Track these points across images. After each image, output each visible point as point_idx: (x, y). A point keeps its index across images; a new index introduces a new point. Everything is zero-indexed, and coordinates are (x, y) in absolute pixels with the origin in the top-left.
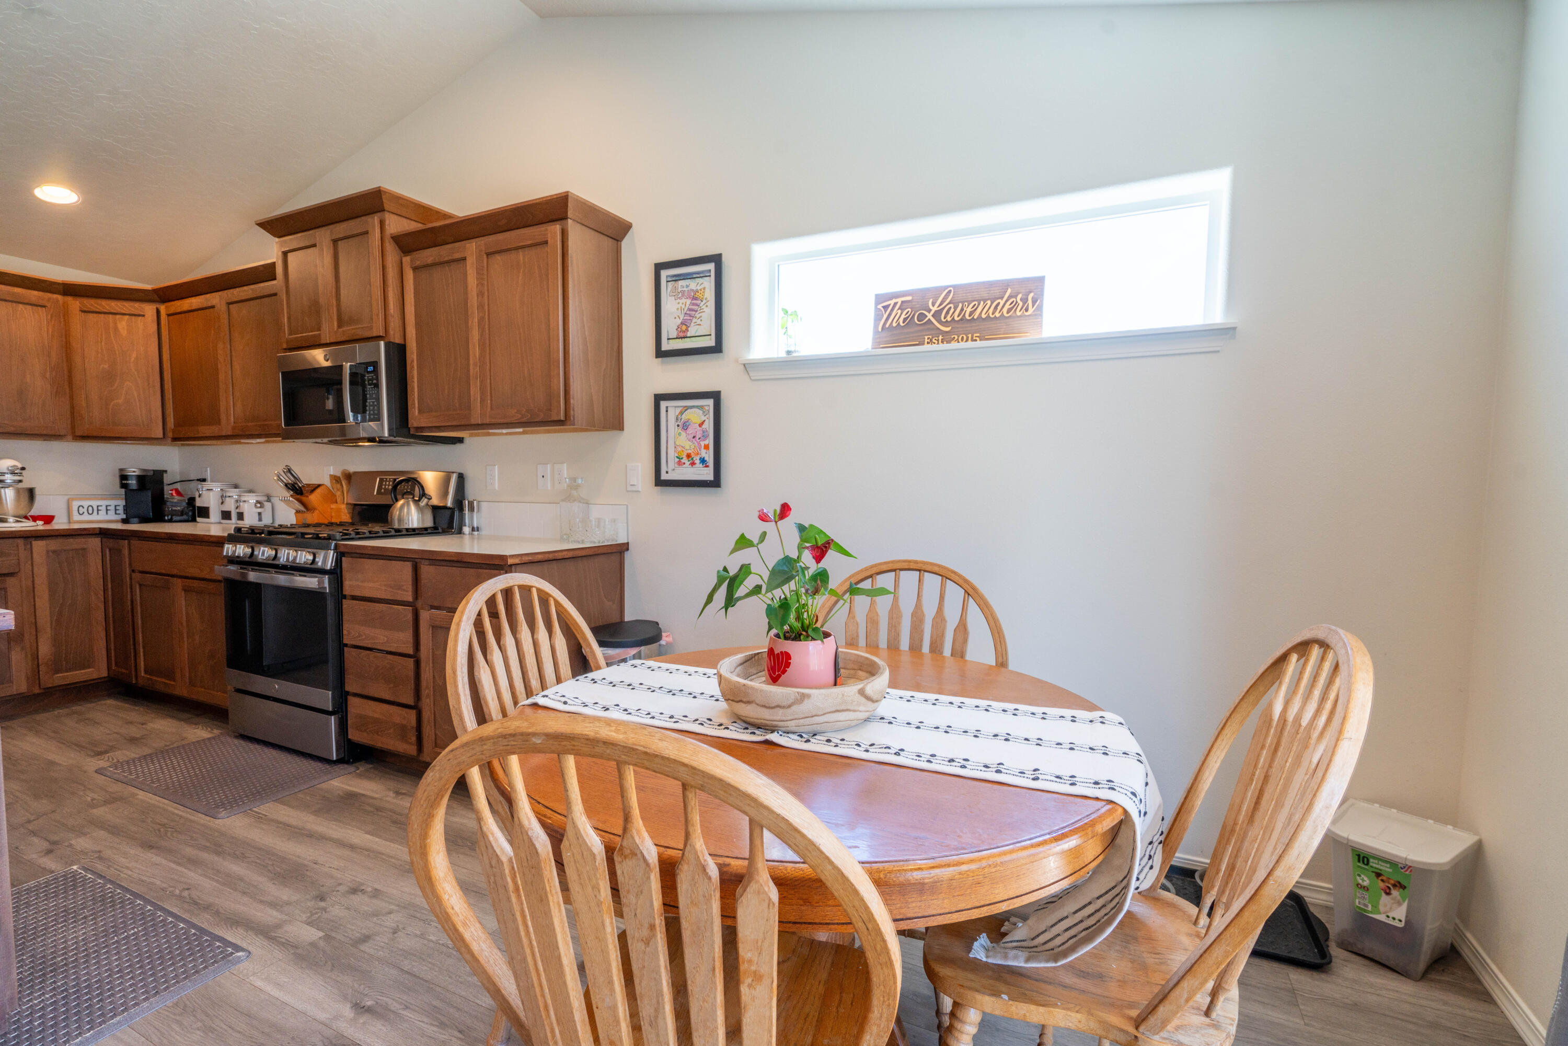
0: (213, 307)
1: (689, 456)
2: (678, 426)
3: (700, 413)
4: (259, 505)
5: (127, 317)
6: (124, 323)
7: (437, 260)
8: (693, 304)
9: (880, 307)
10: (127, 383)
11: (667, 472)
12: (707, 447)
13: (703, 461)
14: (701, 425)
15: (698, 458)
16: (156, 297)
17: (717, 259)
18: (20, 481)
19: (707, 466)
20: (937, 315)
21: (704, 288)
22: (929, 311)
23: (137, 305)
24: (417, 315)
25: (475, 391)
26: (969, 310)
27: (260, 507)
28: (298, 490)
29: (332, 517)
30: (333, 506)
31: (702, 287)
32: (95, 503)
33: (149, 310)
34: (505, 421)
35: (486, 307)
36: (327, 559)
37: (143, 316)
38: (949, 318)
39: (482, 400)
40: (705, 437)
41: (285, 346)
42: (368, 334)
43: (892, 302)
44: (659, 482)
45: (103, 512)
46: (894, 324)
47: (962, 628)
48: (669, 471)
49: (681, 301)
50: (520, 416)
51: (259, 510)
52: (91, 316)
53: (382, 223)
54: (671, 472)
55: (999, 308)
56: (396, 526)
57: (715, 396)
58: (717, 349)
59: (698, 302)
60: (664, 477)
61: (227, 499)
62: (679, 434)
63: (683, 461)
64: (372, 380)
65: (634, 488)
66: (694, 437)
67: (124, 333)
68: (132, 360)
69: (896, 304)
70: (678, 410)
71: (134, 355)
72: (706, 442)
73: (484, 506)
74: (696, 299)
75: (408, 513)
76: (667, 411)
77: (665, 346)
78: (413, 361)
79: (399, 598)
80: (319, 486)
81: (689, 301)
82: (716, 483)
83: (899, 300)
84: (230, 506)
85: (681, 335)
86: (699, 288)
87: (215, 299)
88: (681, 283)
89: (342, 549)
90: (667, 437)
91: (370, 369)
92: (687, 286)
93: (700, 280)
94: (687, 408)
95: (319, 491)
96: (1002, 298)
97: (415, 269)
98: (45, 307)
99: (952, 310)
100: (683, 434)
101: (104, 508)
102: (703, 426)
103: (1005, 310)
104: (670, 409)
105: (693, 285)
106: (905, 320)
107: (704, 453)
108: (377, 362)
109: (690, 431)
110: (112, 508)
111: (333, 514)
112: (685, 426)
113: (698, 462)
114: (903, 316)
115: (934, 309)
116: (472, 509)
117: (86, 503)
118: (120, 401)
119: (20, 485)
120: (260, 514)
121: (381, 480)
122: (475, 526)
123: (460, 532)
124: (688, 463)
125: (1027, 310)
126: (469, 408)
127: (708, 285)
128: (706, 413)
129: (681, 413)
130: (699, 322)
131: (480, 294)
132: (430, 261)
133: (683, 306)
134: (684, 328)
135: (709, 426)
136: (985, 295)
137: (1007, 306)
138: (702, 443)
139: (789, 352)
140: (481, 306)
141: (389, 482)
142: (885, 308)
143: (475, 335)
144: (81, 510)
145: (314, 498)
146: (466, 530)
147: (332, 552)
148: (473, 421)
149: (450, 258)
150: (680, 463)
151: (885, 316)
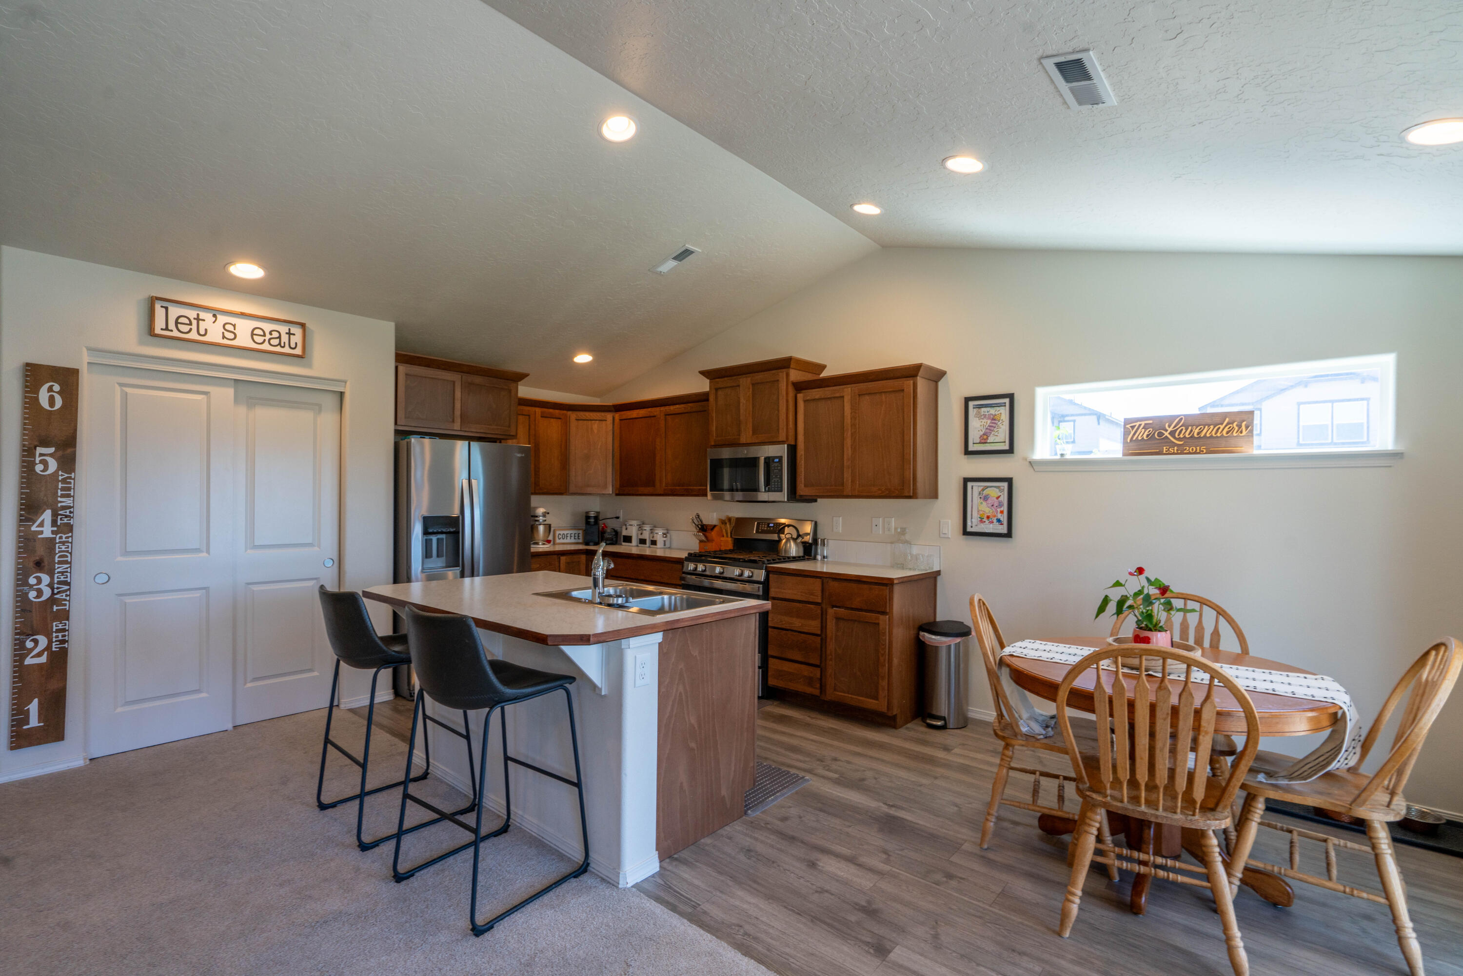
0: (655, 416)
1: (988, 517)
2: (980, 498)
3: (998, 492)
5: (597, 422)
6: (596, 425)
7: (823, 397)
8: (993, 423)
9: (1128, 426)
10: (596, 460)
11: (972, 527)
12: (1002, 512)
13: (999, 521)
14: (998, 498)
15: (995, 518)
16: (613, 409)
17: (1011, 397)
18: (545, 520)
19: (1002, 524)
20: (1172, 433)
21: (1001, 414)
22: (1166, 431)
23: (603, 414)
24: (806, 429)
25: (847, 475)
26: (1197, 431)
27: (666, 537)
28: (704, 529)
29: (721, 546)
30: (722, 539)
31: (999, 412)
32: (565, 532)
33: (609, 416)
34: (869, 494)
35: (857, 426)
36: (761, 575)
37: (606, 420)
38: (1181, 436)
39: (853, 481)
40: (1001, 505)
41: (713, 444)
42: (775, 440)
43: (1138, 424)
44: (965, 533)
45: (569, 538)
46: (1140, 438)
47: (1216, 634)
48: (973, 526)
49: (983, 421)
50: (880, 492)
51: (665, 539)
52: (581, 422)
53: (788, 375)
54: (974, 525)
55: (1220, 430)
56: (783, 555)
57: (1009, 481)
58: (1011, 451)
59: (996, 422)
60: (969, 529)
61: (644, 531)
62: (981, 503)
63: (984, 520)
64: (778, 467)
65: (946, 536)
66: (992, 506)
67: (596, 431)
68: (599, 447)
69: (1140, 425)
70: (980, 489)
71: (600, 444)
72: (1002, 509)
73: (830, 541)
74: (993, 419)
75: (790, 546)
76: (972, 488)
77: (971, 448)
78: (801, 455)
79: (811, 600)
80: (715, 526)
81: (989, 421)
82: (1009, 535)
83: (1143, 423)
84: (646, 535)
85: (983, 441)
86: (997, 413)
87: (656, 411)
88: (983, 409)
89: (770, 569)
90: (972, 505)
91: (777, 460)
92: (988, 412)
93: (998, 408)
94: (987, 487)
95: (716, 529)
96: (1222, 424)
97: (805, 401)
98: (560, 419)
99: (1184, 431)
100: (984, 503)
101: (569, 535)
102: (1000, 499)
103: (1224, 432)
104: (974, 489)
105: (992, 411)
106: (1148, 436)
107: (999, 516)
108: (782, 457)
109: (989, 501)
110: (573, 535)
111: (722, 544)
112: (986, 498)
113: (995, 521)
114: (1146, 433)
115: (1170, 430)
116: (823, 544)
117: (562, 532)
118: (591, 471)
119: (545, 523)
120: (665, 541)
121: (758, 524)
122: (825, 555)
123: (815, 558)
124: (987, 522)
125: (1241, 432)
126: (843, 484)
127: (1004, 413)
128: (1002, 491)
129: (983, 490)
130: (996, 434)
131: (853, 418)
132: (817, 397)
133: (985, 424)
134: (985, 437)
135: (1004, 499)
136: (1209, 422)
137: (1226, 429)
138: (999, 510)
139: (1062, 455)
140: (853, 425)
141: (765, 525)
142: (1133, 427)
143: (848, 442)
144: (560, 536)
145: (713, 534)
146: (819, 557)
147: (764, 571)
148: (845, 493)
149: (832, 396)
150: (982, 521)
151: (1132, 433)
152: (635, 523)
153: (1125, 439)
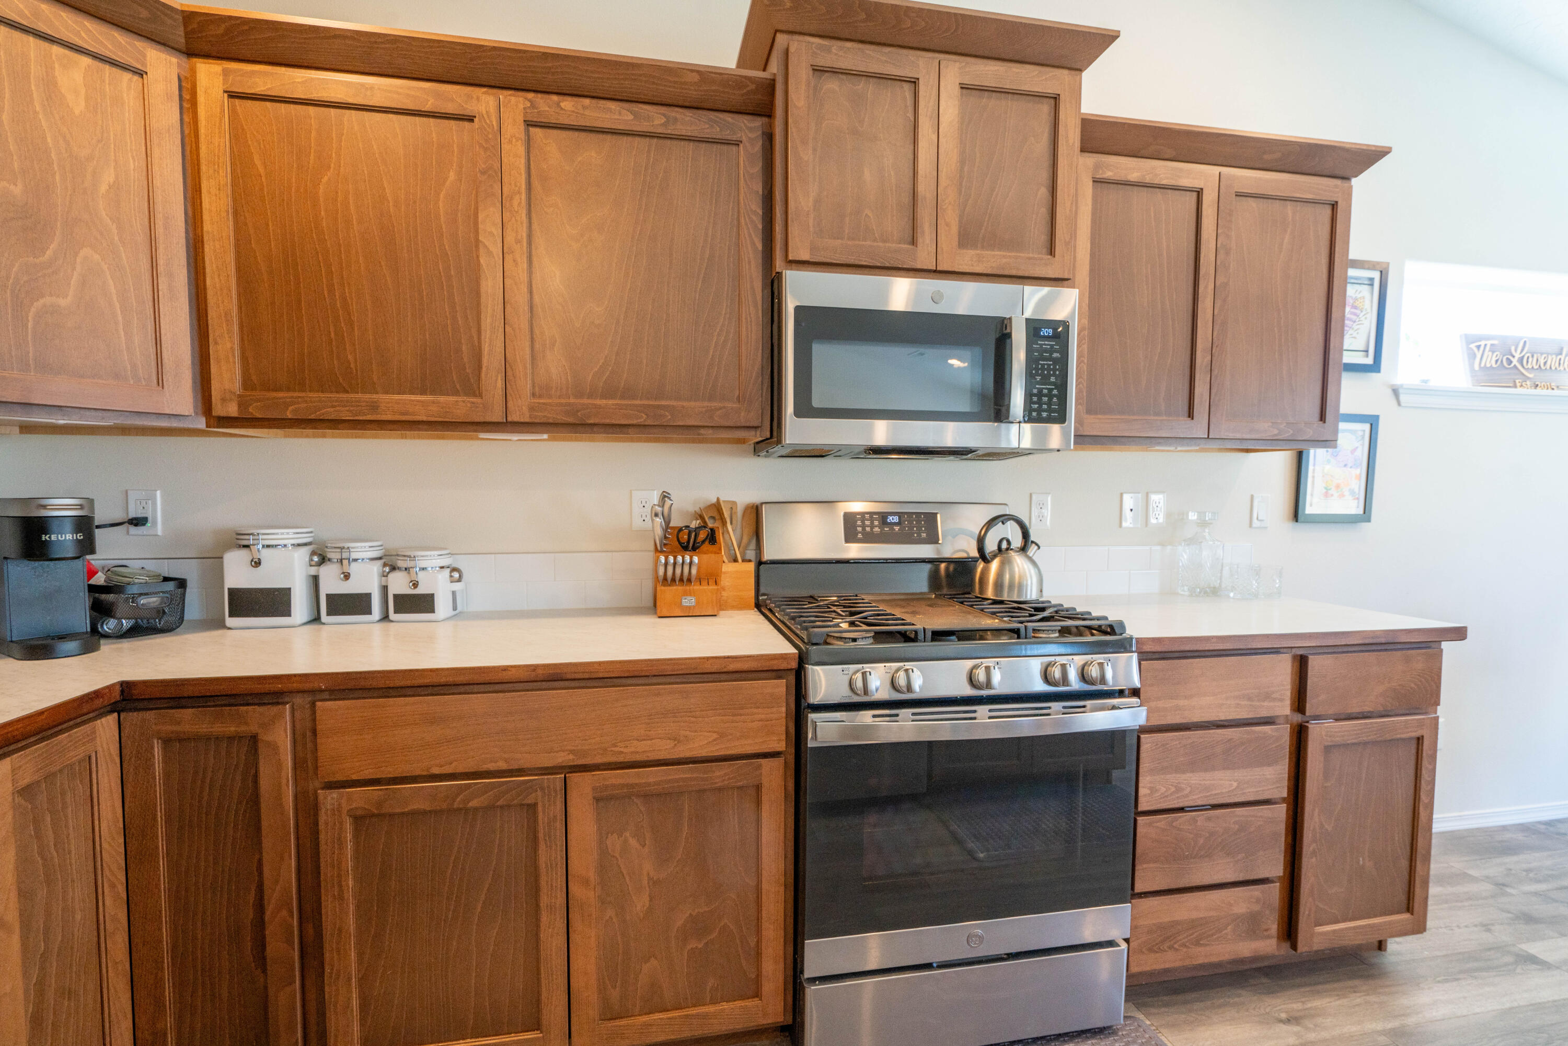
0: (471, 119)
4: (456, 575)
9: (1473, 346)
10: (85, 252)
12: (1360, 477)
17: (1381, 268)
20: (1520, 361)
21: (1364, 298)
22: (1514, 357)
23: (121, 37)
25: (1202, 389)
26: (1541, 361)
27: (459, 580)
31: (1361, 295)
35: (1230, 270)
37: (139, 74)
38: (1528, 366)
40: (1359, 464)
41: (808, 258)
42: (1041, 272)
43: (1483, 343)
44: (1299, 518)
46: (1487, 365)
50: (1276, 432)
51: (457, 587)
55: (1562, 362)
57: (1372, 420)
58: (1375, 367)
59: (1358, 312)
60: (1306, 511)
61: (351, 561)
62: (1328, 462)
63: (1333, 492)
64: (1052, 351)
66: (1345, 465)
67: (78, 106)
68: (103, 188)
71: (108, 177)
74: (1355, 307)
82: (1364, 517)
83: (1489, 343)
84: (368, 580)
86: (1359, 296)
90: (1314, 465)
91: (1048, 331)
96: (1561, 354)
99: (1530, 360)
105: (1352, 291)
106: (1497, 361)
108: (1065, 323)
114: (1494, 359)
115: (1517, 355)
118: (63, 302)
120: (454, 593)
128: (1362, 438)
130: (1355, 334)
135: (1366, 453)
138: (1356, 472)
139: (1426, 382)
142: (1478, 348)
149: (1173, 183)
150: (1327, 495)
151: (1479, 356)
152: (287, 536)
153: (1472, 366)
